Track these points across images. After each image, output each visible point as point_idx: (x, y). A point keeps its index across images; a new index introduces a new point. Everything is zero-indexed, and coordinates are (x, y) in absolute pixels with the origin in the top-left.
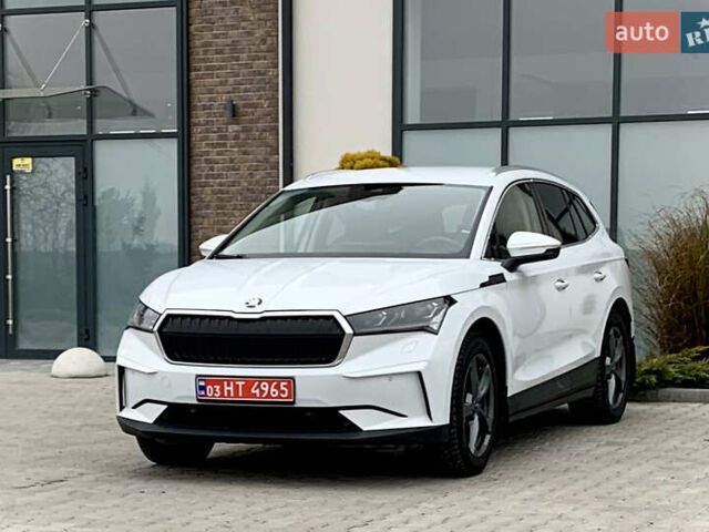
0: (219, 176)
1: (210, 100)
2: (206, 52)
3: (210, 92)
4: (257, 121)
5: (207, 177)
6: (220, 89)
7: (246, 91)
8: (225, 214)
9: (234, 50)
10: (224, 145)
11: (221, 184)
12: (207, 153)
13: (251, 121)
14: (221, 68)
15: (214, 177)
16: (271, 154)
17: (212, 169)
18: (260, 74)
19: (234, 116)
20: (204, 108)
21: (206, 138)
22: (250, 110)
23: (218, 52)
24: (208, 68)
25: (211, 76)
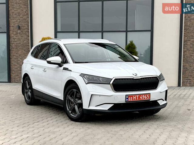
0: (16, 42)
1: (14, 25)
2: (13, 14)
3: (14, 23)
4: (24, 30)
5: (13, 42)
6: (16, 22)
7: (22, 23)
8: (17, 50)
9: (19, 14)
10: (17, 35)
11: (16, 43)
12: (13, 37)
13: (23, 30)
14: (16, 18)
15: (15, 42)
16: (28, 37)
17: (14, 40)
18: (25, 19)
19: (19, 28)
20: (13, 26)
21: (13, 33)
22: (23, 27)
23: (15, 14)
24: (13, 18)
25: (14, 20)
